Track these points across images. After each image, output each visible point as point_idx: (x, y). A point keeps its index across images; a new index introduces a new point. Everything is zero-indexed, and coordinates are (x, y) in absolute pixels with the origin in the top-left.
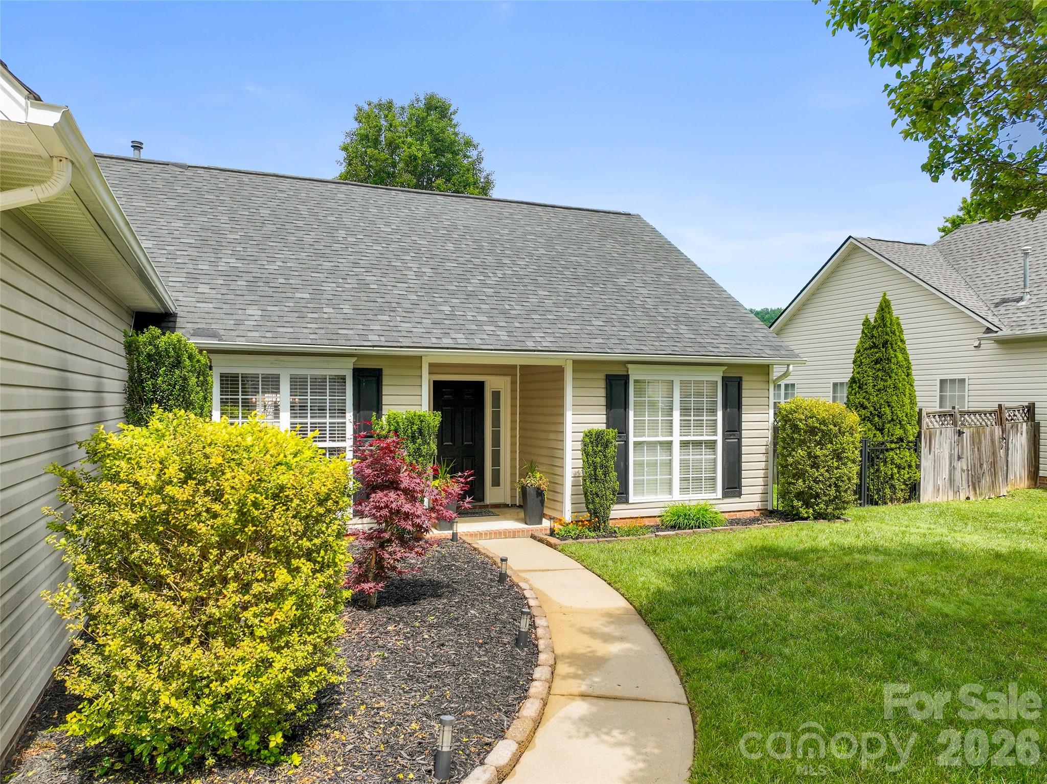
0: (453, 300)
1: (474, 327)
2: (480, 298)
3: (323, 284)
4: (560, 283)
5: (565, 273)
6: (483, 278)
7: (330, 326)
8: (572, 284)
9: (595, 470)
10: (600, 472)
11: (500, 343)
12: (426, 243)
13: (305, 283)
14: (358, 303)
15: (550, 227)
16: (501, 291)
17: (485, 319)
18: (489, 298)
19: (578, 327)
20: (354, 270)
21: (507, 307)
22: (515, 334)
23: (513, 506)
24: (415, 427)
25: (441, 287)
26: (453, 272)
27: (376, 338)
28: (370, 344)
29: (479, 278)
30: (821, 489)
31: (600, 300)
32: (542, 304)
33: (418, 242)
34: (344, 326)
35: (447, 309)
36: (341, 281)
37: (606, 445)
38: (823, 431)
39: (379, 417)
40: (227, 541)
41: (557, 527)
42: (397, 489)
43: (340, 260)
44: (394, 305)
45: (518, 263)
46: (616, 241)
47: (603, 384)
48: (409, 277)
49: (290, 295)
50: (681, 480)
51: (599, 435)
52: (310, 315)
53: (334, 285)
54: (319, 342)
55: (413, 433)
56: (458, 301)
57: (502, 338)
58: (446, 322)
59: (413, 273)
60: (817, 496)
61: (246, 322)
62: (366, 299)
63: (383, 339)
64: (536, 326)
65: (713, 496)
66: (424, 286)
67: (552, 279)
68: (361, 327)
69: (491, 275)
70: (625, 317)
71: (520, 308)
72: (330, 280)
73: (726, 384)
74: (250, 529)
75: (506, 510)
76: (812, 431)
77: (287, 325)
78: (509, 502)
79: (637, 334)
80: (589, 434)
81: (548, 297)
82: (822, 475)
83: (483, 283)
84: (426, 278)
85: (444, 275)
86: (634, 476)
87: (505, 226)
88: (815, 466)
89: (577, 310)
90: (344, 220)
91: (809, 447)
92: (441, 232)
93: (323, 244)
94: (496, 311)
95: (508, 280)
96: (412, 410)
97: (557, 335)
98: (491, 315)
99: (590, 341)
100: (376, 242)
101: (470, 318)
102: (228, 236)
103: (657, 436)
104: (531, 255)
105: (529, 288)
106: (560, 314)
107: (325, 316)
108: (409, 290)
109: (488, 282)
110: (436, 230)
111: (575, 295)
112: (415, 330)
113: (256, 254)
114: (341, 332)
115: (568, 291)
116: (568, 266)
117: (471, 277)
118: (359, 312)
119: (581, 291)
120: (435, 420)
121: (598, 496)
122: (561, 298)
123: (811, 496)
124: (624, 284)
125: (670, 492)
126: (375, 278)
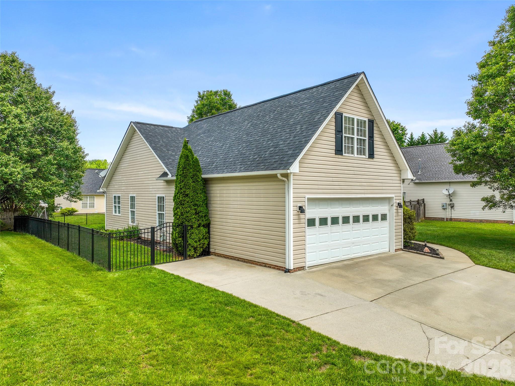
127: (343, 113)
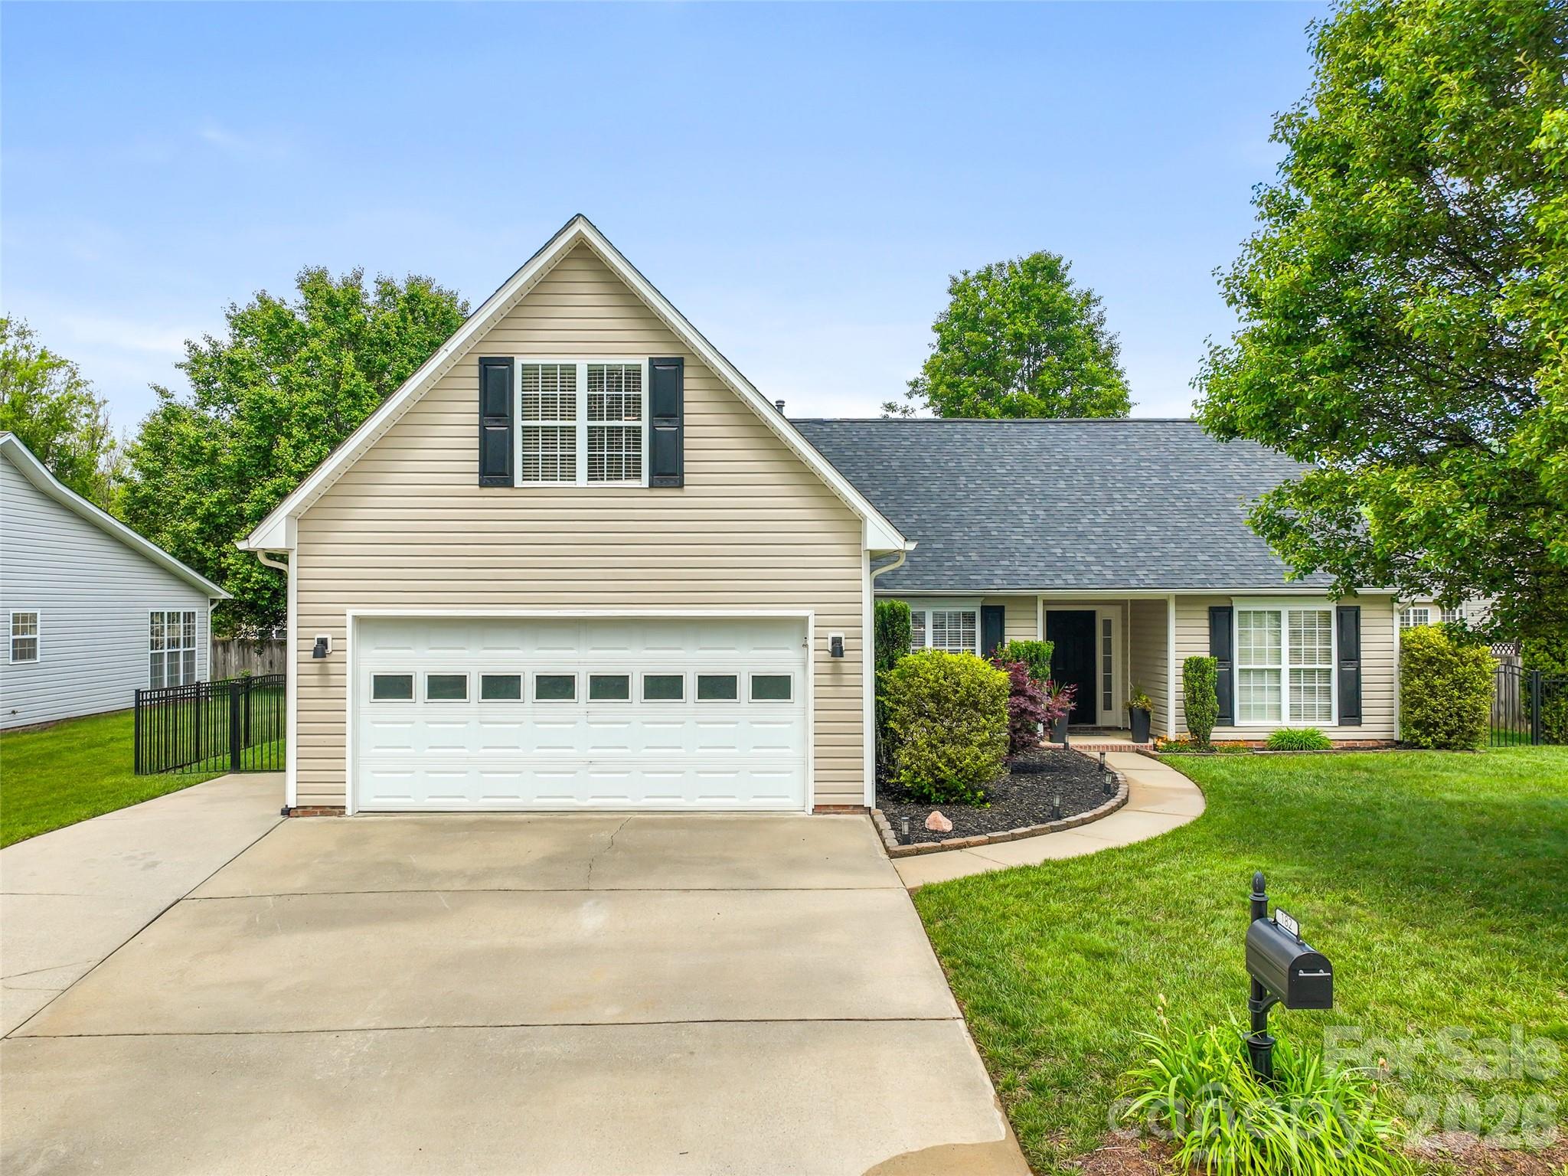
0: (1064, 542)
1: (1083, 568)
2: (1089, 537)
3: (953, 534)
4: (1171, 516)
5: (1177, 504)
6: (1092, 517)
7: (962, 573)
8: (1183, 516)
9: (1194, 693)
10: (1199, 696)
11: (1106, 582)
12: (1039, 482)
13: (938, 534)
14: (983, 550)
15: (1167, 450)
16: (1110, 529)
17: (1093, 559)
18: (1099, 538)
19: (1182, 563)
20: (978, 517)
21: (1115, 546)
22: (1120, 573)
23: (1125, 729)
24: (1033, 654)
25: (1053, 530)
26: (1065, 513)
27: (1000, 582)
28: (995, 587)
29: (1089, 517)
30: (1440, 718)
31: (1210, 533)
32: (1148, 541)
33: (1032, 482)
34: (973, 572)
35: (1058, 551)
36: (966, 529)
37: (1204, 672)
38: (1440, 661)
39: (1003, 646)
40: (961, 704)
41: (1160, 743)
42: (1024, 696)
43: (964, 509)
44: (1013, 550)
45: (1129, 496)
46: (1242, 459)
47: (1206, 615)
48: (1025, 521)
49: (928, 546)
50: (1291, 706)
51: (1199, 661)
52: (946, 564)
53: (961, 534)
54: (956, 586)
55: (1031, 658)
56: (1068, 542)
57: (1108, 577)
58: (1058, 564)
59: (1028, 517)
60: (1436, 725)
61: (901, 573)
62: (989, 546)
63: (1005, 582)
64: (1141, 563)
65: (1328, 723)
66: (1039, 530)
67: (1163, 512)
68: (987, 572)
69: (1100, 513)
70: (1234, 550)
71: (1127, 546)
72: (957, 530)
73: (1342, 614)
74: (971, 699)
75: (1118, 732)
76: (1430, 661)
77: (930, 573)
78: (1120, 725)
79: (1243, 568)
80: (1189, 662)
81: (1156, 533)
82: (1441, 704)
83: (1093, 523)
84: (1039, 521)
85: (1056, 517)
86: (1240, 701)
87: (1118, 453)
88: (1433, 695)
89: (1184, 545)
90: (963, 464)
91: (1426, 677)
92: (1053, 468)
93: (948, 493)
94: (1104, 551)
95: (1117, 517)
96: (1031, 639)
97: (1160, 572)
98: (1099, 555)
99: (1193, 576)
100: (994, 486)
101: (1079, 559)
102: (872, 493)
103: (1265, 664)
104: (1143, 486)
105: (1138, 524)
106: (1166, 550)
107: (958, 564)
108: (1026, 534)
109: (1098, 521)
110: (1048, 465)
111: (1185, 529)
112: (1031, 573)
113: (896, 509)
114: (971, 577)
115: (1179, 524)
116: (1181, 496)
117: (1080, 517)
118: (985, 559)
119: (1191, 524)
120: (1049, 648)
121: (1197, 716)
122: (1169, 533)
123: (1430, 725)
124: (1241, 512)
125: (1280, 718)
126: (994, 525)
127: (515, 357)
